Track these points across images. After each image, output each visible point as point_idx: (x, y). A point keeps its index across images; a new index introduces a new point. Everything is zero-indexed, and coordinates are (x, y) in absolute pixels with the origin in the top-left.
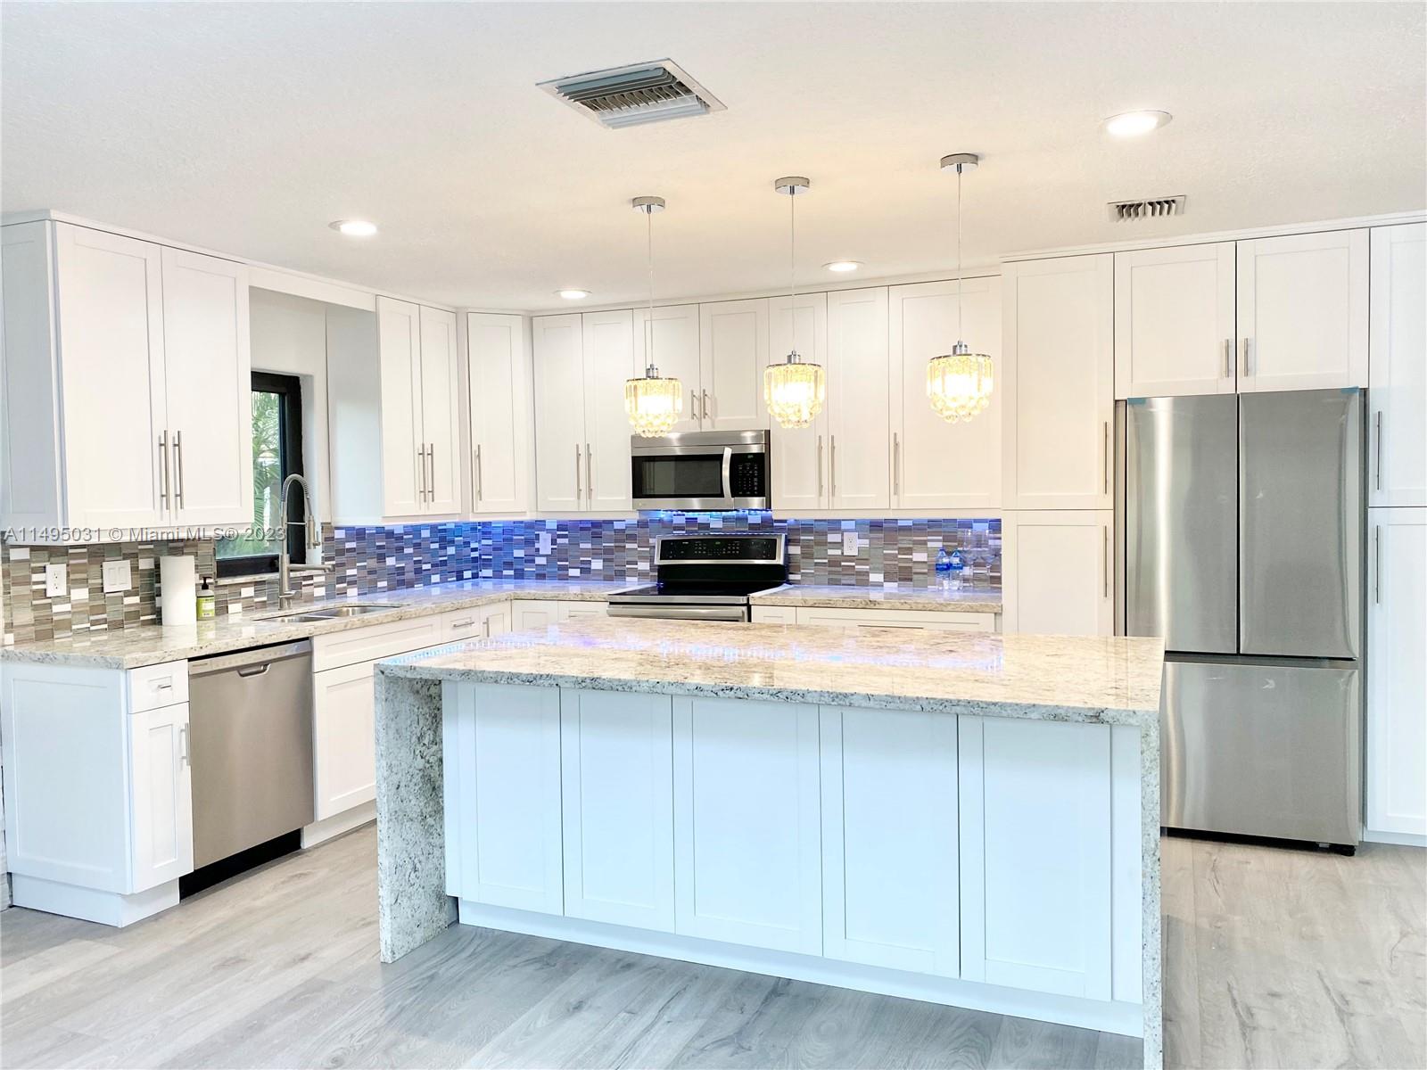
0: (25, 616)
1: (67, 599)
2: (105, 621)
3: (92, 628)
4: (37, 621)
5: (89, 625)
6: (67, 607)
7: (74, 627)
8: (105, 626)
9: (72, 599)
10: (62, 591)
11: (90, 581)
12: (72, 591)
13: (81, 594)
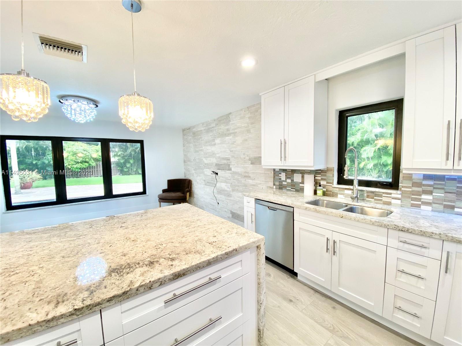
0: (277, 183)
1: (286, 181)
2: (294, 189)
3: (291, 190)
4: (279, 185)
5: (290, 189)
6: (286, 183)
7: (287, 188)
8: (295, 190)
9: (287, 181)
10: (285, 179)
11: (291, 178)
12: (287, 180)
13: (289, 181)
